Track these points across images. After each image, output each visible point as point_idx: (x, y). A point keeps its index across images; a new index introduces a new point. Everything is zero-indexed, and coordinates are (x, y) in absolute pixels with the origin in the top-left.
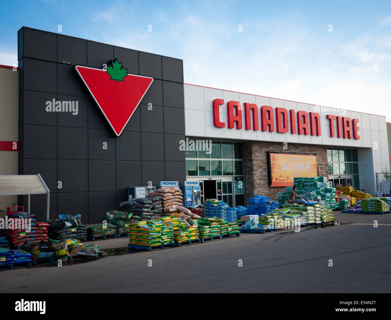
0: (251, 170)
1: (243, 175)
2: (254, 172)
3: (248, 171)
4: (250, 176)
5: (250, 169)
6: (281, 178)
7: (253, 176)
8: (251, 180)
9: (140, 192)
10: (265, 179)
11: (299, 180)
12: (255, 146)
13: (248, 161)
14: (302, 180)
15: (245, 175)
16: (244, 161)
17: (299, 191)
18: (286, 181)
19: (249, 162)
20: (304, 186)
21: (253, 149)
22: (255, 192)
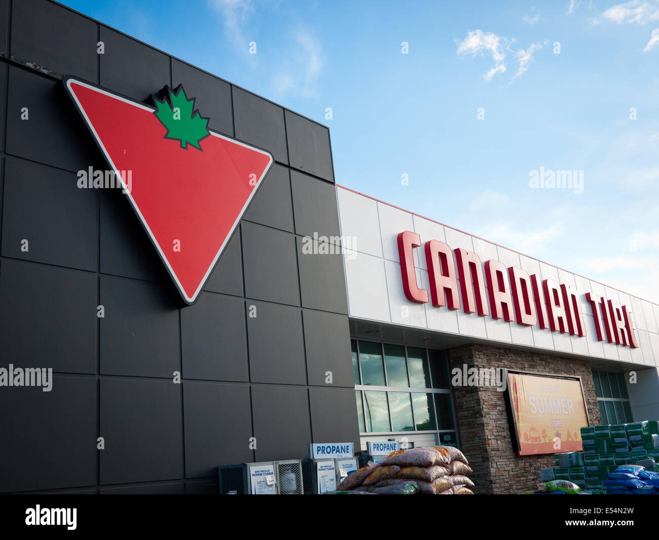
0: (475, 414)
1: (453, 428)
2: (485, 420)
3: (466, 417)
4: (473, 430)
5: (471, 412)
6: (534, 435)
7: (483, 430)
8: (477, 441)
9: (260, 478)
10: (505, 437)
11: (599, 432)
12: (478, 356)
13: (464, 392)
14: (606, 431)
15: (459, 430)
16: (454, 395)
17: (603, 459)
18: (543, 441)
19: (468, 395)
20: (613, 447)
21: (476, 363)
22: (492, 470)
